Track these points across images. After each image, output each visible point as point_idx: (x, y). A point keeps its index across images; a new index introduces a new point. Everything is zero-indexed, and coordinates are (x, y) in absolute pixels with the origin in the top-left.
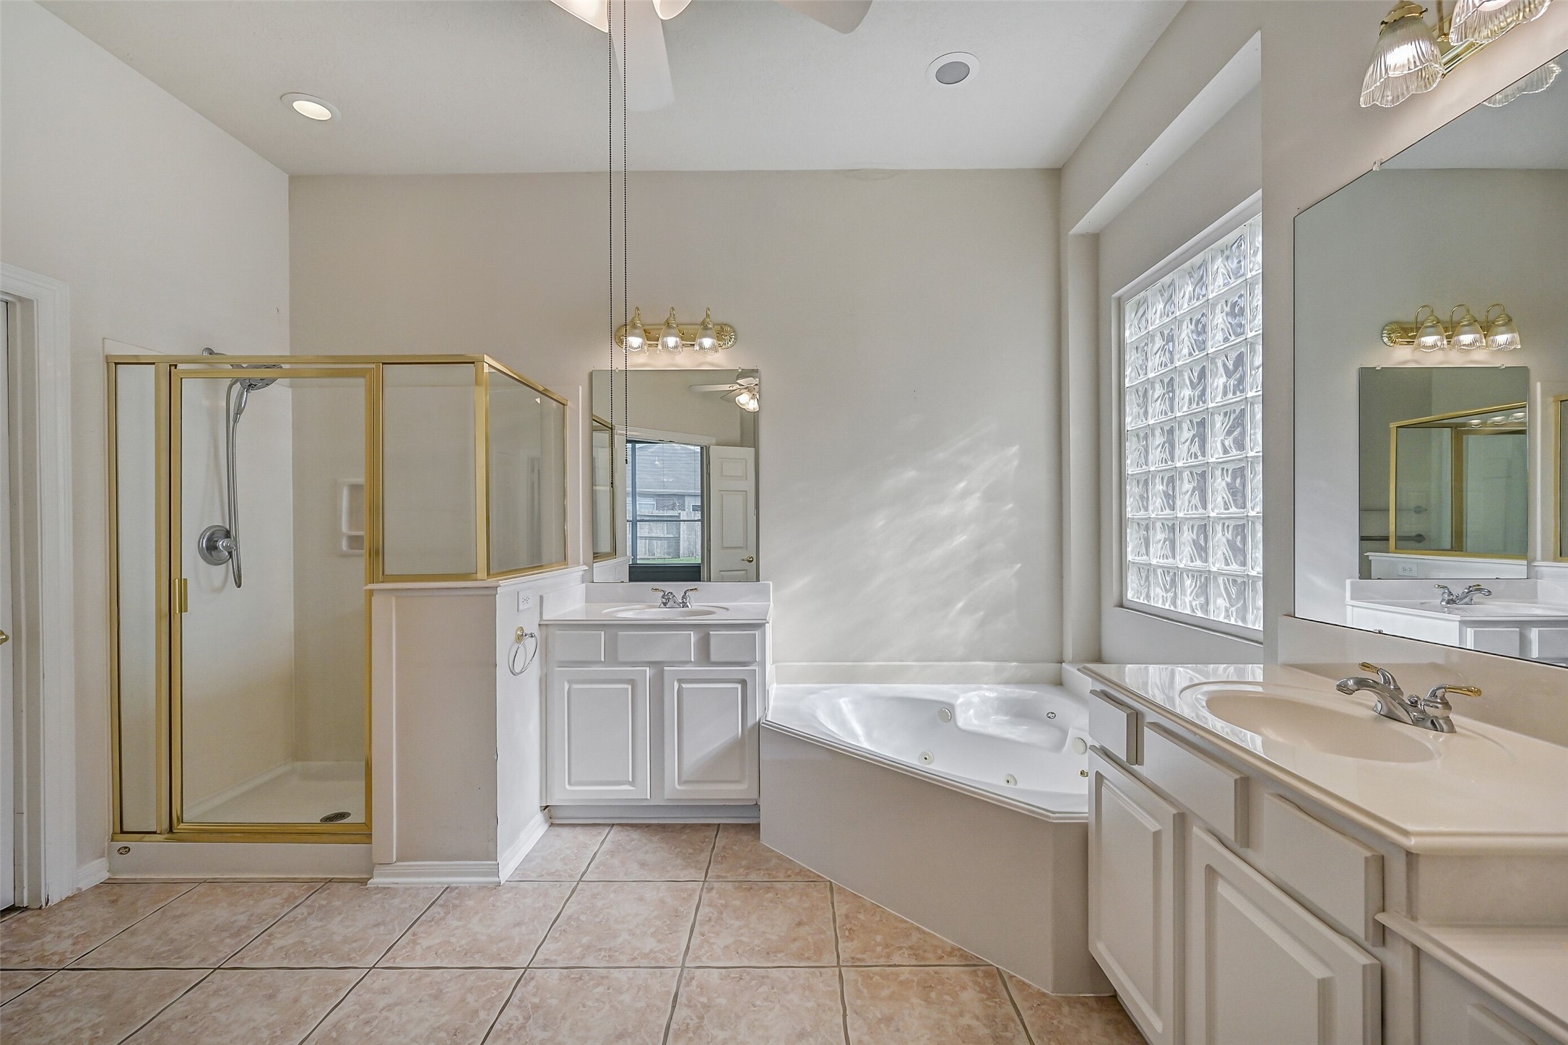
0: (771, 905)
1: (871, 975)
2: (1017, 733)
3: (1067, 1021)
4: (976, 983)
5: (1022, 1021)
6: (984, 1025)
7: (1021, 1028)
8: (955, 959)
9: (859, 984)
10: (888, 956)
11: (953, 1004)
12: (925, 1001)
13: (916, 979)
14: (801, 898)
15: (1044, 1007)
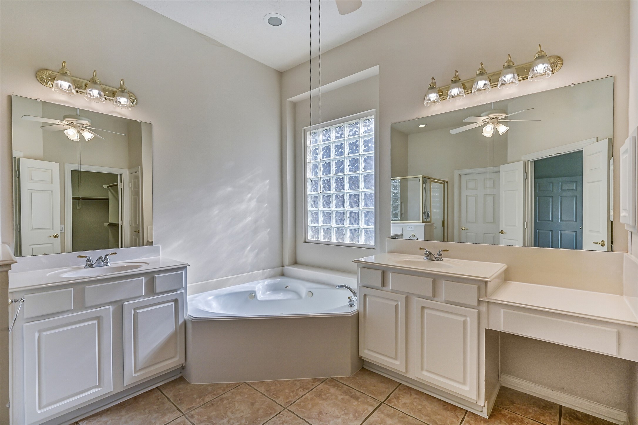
0: (231, 405)
1: (299, 404)
2: (280, 296)
3: (361, 381)
4: (330, 385)
5: (351, 388)
6: (345, 395)
7: (354, 390)
8: (317, 382)
9: (299, 409)
10: (297, 394)
11: (331, 395)
12: (324, 400)
13: (313, 396)
14: (241, 395)
15: (352, 381)
